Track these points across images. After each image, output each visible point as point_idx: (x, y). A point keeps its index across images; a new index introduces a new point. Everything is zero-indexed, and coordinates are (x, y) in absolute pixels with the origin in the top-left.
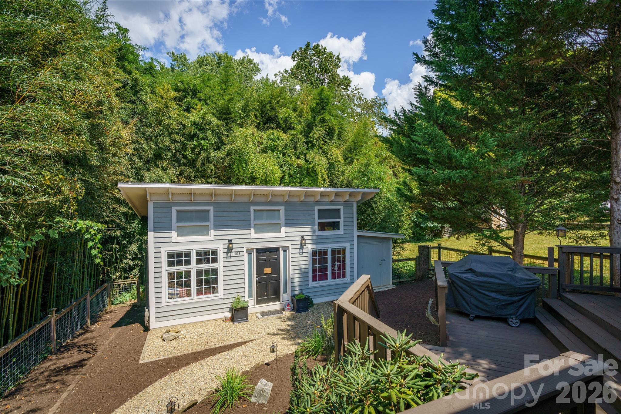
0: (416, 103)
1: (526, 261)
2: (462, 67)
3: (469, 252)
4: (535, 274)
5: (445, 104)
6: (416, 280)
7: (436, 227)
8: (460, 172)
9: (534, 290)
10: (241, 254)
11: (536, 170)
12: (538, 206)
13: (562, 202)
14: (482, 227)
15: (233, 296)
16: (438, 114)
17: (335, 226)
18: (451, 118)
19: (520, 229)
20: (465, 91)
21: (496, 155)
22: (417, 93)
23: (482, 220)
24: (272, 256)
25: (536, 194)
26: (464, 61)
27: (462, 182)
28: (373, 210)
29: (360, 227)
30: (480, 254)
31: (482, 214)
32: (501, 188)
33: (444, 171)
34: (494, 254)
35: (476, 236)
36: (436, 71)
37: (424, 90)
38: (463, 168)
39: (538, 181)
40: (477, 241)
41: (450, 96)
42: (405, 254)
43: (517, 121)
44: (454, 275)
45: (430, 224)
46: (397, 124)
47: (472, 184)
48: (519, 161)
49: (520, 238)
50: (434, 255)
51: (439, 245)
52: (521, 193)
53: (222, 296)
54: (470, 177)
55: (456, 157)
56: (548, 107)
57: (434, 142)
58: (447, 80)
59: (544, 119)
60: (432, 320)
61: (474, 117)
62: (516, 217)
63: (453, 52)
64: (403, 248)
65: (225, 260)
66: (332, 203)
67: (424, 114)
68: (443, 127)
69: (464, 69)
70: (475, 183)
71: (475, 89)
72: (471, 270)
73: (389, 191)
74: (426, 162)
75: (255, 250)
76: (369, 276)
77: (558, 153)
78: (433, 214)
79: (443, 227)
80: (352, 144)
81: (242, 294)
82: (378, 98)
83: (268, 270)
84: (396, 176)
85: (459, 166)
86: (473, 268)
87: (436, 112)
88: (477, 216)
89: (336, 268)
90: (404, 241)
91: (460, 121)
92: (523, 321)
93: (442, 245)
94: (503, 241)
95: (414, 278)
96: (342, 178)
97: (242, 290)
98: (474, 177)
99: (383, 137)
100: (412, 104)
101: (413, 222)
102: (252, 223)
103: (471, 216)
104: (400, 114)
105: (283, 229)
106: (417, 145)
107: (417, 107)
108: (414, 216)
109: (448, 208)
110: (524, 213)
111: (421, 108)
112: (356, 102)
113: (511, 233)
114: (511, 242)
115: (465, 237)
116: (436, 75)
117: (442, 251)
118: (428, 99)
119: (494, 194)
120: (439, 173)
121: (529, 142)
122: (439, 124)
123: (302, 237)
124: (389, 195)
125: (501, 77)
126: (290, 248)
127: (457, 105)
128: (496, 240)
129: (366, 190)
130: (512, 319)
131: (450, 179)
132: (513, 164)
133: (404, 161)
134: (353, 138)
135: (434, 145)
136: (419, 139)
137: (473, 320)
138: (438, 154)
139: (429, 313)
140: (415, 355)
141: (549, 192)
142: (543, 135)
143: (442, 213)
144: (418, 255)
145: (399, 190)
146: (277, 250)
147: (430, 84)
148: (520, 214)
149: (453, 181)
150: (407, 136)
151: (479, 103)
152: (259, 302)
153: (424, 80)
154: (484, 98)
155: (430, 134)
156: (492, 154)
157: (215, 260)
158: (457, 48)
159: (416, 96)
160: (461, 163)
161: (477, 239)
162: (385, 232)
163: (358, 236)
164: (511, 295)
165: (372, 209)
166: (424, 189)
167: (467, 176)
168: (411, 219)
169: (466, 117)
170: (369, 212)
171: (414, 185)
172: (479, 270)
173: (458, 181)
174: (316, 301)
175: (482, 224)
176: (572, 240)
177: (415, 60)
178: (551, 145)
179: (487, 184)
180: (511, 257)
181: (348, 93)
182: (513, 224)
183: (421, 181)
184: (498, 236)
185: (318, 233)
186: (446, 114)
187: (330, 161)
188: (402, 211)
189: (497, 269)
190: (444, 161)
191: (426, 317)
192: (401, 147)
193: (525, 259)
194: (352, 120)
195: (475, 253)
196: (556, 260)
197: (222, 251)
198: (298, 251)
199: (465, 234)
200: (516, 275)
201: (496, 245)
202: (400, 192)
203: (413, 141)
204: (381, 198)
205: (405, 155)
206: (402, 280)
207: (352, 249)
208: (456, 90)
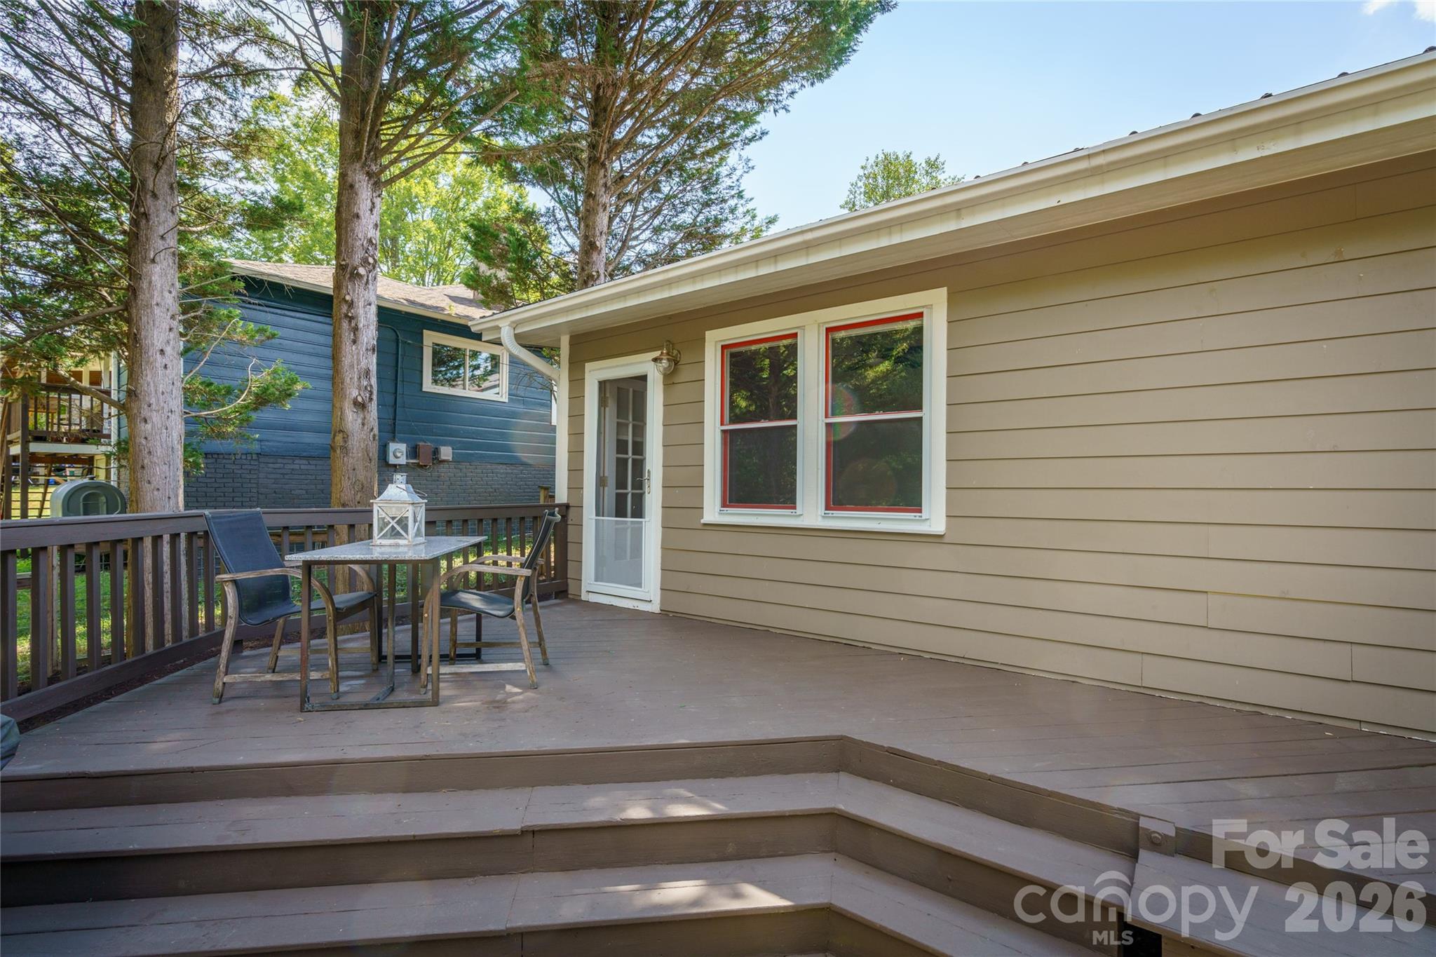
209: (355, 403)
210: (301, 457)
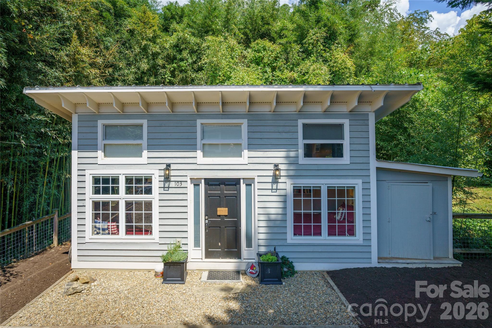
10: (184, 185)
15: (172, 241)
24: (228, 191)
53: (157, 240)
65: (162, 191)
66: (327, 114)
75: (203, 181)
81: (184, 241)
83: (223, 211)
89: (336, 219)
97: (184, 235)
102: (199, 142)
105: (246, 153)
123: (276, 165)
126: (256, 180)
146: (236, 182)
152: (209, 255)
157: (149, 191)
163: (378, 169)
174: (299, 267)
185: (303, 160)
197: (158, 179)
198: (269, 186)
207: (366, 189)
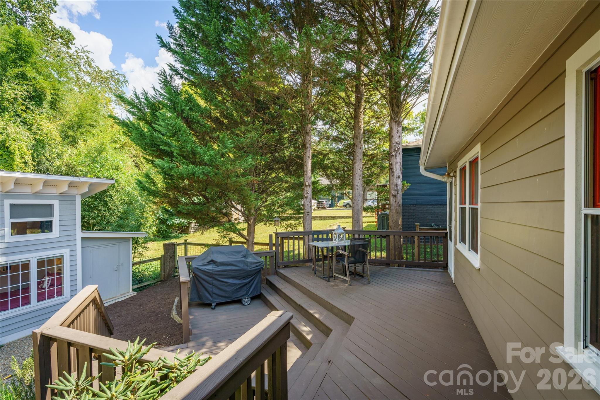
0: (160, 90)
1: (257, 248)
2: (206, 68)
3: (213, 245)
4: (261, 257)
5: (190, 100)
6: (161, 281)
7: (183, 223)
8: (203, 169)
9: (260, 270)
11: (262, 172)
12: (264, 202)
13: (279, 199)
14: (223, 220)
16: (183, 107)
17: (46, 227)
18: (196, 115)
19: (252, 221)
20: (209, 91)
21: (234, 157)
22: (161, 79)
23: (224, 214)
25: (263, 192)
26: (207, 62)
27: (205, 178)
28: (107, 205)
29: (86, 226)
30: (222, 245)
31: (223, 209)
32: (237, 185)
33: (188, 166)
34: (233, 245)
35: (218, 230)
36: (181, 63)
37: (169, 78)
38: (205, 164)
39: (264, 182)
40: (219, 234)
41: (196, 93)
42: (148, 254)
43: (249, 129)
44: (197, 268)
45: (177, 221)
46: (137, 107)
47: (214, 180)
48: (250, 163)
49: (252, 229)
50: (180, 251)
51: (186, 241)
52: (252, 190)
54: (212, 174)
55: (199, 153)
56: (269, 123)
57: (178, 135)
58: (192, 75)
59: (268, 131)
60: (178, 319)
61: (217, 118)
62: (249, 211)
63: (198, 49)
64: (146, 248)
66: (37, 195)
67: (169, 103)
68: (189, 122)
69: (207, 70)
70: (216, 180)
71: (218, 92)
72: (212, 262)
73: (128, 183)
74: (170, 154)
76: (96, 286)
77: (276, 160)
78: (178, 209)
79: (189, 223)
80: (76, 119)
82: (116, 72)
84: (137, 166)
85: (202, 163)
86: (214, 259)
87: (181, 105)
88: (219, 211)
89: (45, 285)
90: (147, 240)
91: (204, 118)
92: (253, 299)
93: (188, 241)
94: (239, 232)
95: (159, 279)
96: (58, 162)
98: (216, 174)
99: (119, 119)
100: (155, 89)
101: (158, 218)
103: (214, 211)
104: (141, 97)
106: (160, 135)
107: (161, 95)
108: (160, 212)
109: (194, 203)
110: (255, 208)
111: (165, 96)
112: (82, 67)
113: (246, 225)
114: (245, 233)
115: (209, 230)
116: (181, 67)
117: (189, 246)
118: (173, 89)
119: (232, 190)
120: (183, 168)
121: (257, 148)
122: (184, 117)
124: (128, 189)
125: (237, 88)
127: (202, 103)
128: (234, 232)
129: (95, 180)
130: (245, 299)
131: (194, 174)
132: (246, 165)
133: (145, 150)
134: (76, 111)
135: (178, 138)
136: (163, 131)
137: (214, 309)
138: (182, 148)
139: (174, 314)
140: (148, 362)
141: (270, 191)
142: (266, 144)
143: (186, 208)
144: (163, 254)
145: (140, 183)
147: (176, 74)
148: (251, 209)
149: (197, 177)
150: (150, 124)
151: (220, 106)
153: (169, 68)
154: (224, 103)
155: (174, 126)
156: (231, 155)
158: (201, 47)
159: (160, 82)
160: (204, 160)
161: (219, 232)
162: (124, 231)
163: (83, 239)
164: (244, 278)
165: (106, 203)
166: (168, 183)
167: (209, 172)
168: (155, 215)
169: (209, 117)
170: (101, 208)
171: (158, 179)
172: (219, 260)
173: (201, 176)
174: (6, 340)
175: (223, 218)
176: (284, 228)
177: (159, 44)
178: (271, 153)
179: (226, 181)
180: (245, 246)
181: (71, 52)
182: (247, 217)
183: (166, 174)
184: (236, 228)
185: (10, 239)
186: (191, 109)
187: (37, 137)
188: (144, 207)
189: (234, 257)
190: (189, 156)
191: (171, 318)
192: (142, 135)
193: (255, 246)
194: (76, 88)
195: (218, 245)
196: (274, 245)
199: (208, 229)
200: (248, 260)
201: (234, 236)
202: (140, 185)
203: (156, 131)
204: (117, 191)
205: (146, 144)
206: (145, 284)
207: (73, 256)
208: (201, 88)
209: (393, 195)
210: (429, 205)
